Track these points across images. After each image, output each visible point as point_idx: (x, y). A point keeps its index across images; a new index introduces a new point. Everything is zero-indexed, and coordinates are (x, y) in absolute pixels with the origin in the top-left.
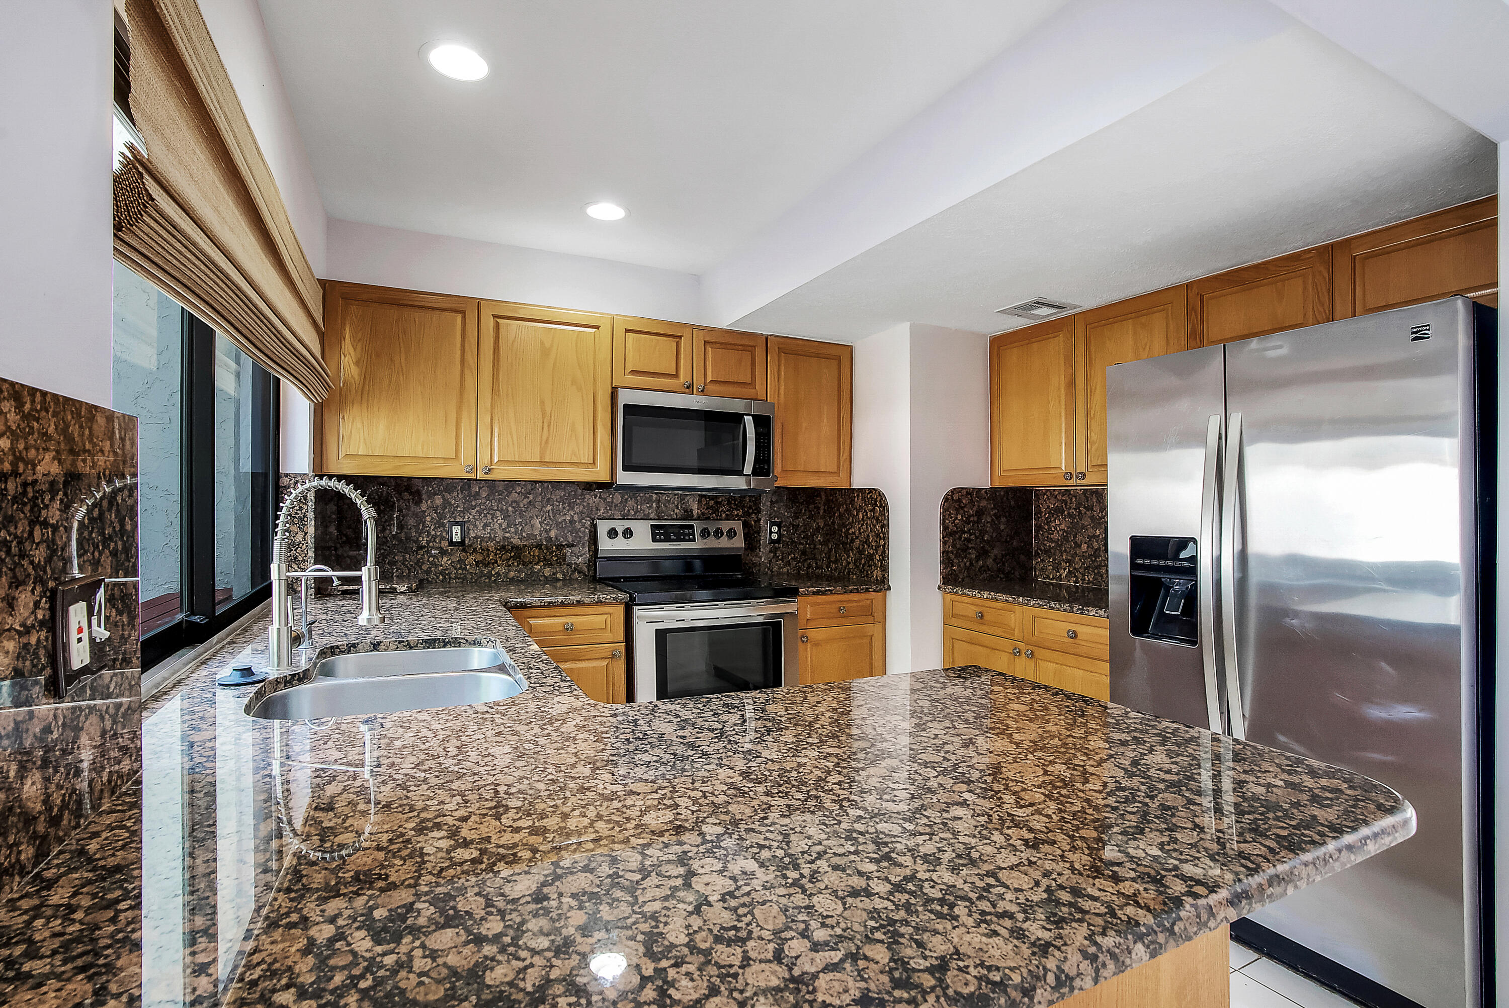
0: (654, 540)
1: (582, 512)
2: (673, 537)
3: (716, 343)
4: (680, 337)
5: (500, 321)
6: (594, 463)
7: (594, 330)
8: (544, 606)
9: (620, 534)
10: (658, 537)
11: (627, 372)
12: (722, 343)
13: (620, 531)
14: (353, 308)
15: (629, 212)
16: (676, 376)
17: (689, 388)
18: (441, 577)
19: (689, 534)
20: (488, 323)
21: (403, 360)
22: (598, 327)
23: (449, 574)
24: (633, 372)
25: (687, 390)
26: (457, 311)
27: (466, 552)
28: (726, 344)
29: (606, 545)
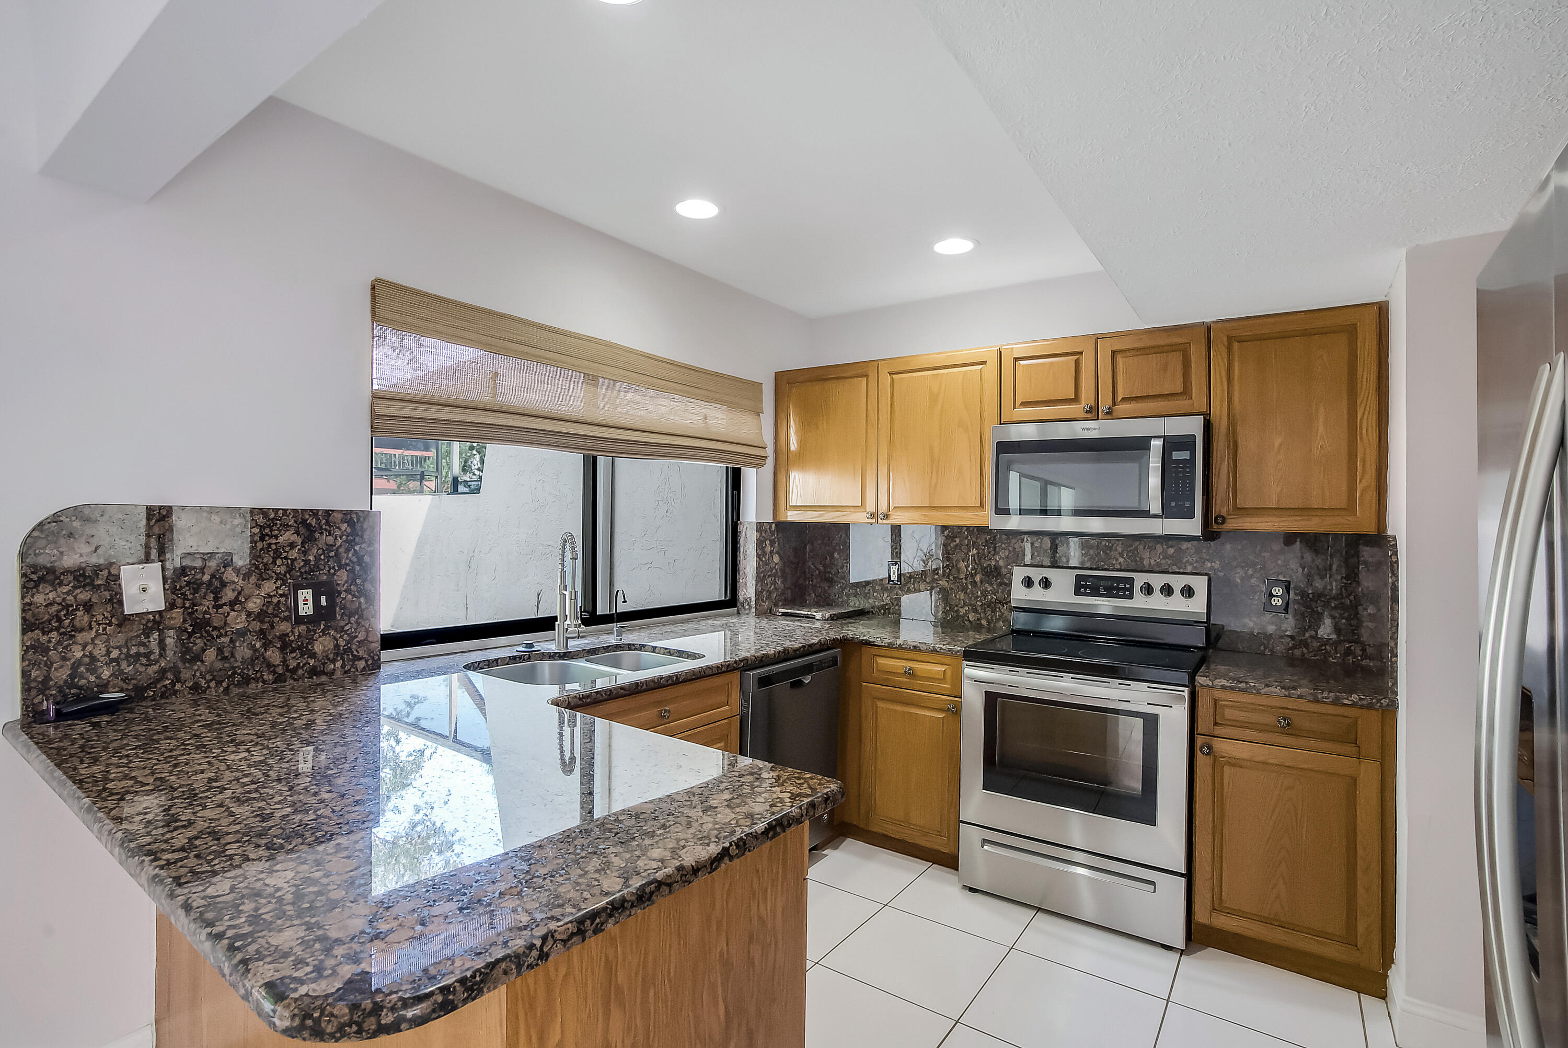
0: (1077, 593)
1: (1007, 557)
2: (1102, 591)
3: (1129, 350)
4: (1081, 353)
5: (894, 376)
6: (982, 505)
7: (981, 366)
8: (885, 646)
9: (1036, 583)
10: (1082, 590)
11: (1018, 404)
12: (1138, 349)
13: (1036, 580)
14: (794, 390)
15: (977, 242)
16: (1076, 399)
17: (1093, 412)
18: (882, 611)
19: (1125, 589)
20: (886, 380)
21: (825, 425)
22: (984, 363)
23: (889, 609)
24: (1025, 404)
25: (1089, 415)
26: (863, 376)
27: (902, 591)
28: (1144, 348)
29: (1019, 594)
